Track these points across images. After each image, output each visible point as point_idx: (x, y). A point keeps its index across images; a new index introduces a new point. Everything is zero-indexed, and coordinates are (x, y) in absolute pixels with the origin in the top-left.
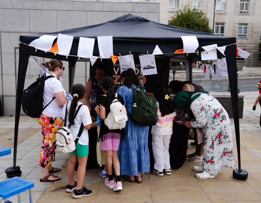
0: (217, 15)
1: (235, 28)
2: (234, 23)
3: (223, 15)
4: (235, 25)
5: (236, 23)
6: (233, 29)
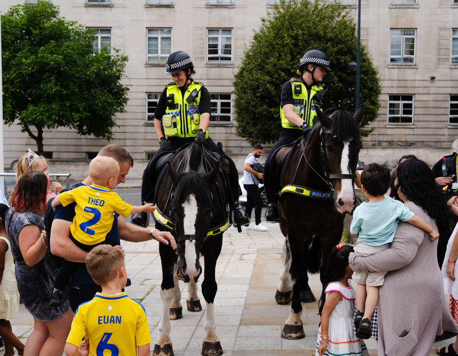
0: (393, 10)
1: (443, 42)
2: (440, 29)
3: (410, 10)
4: (443, 33)
5: (446, 29)
6: (439, 44)
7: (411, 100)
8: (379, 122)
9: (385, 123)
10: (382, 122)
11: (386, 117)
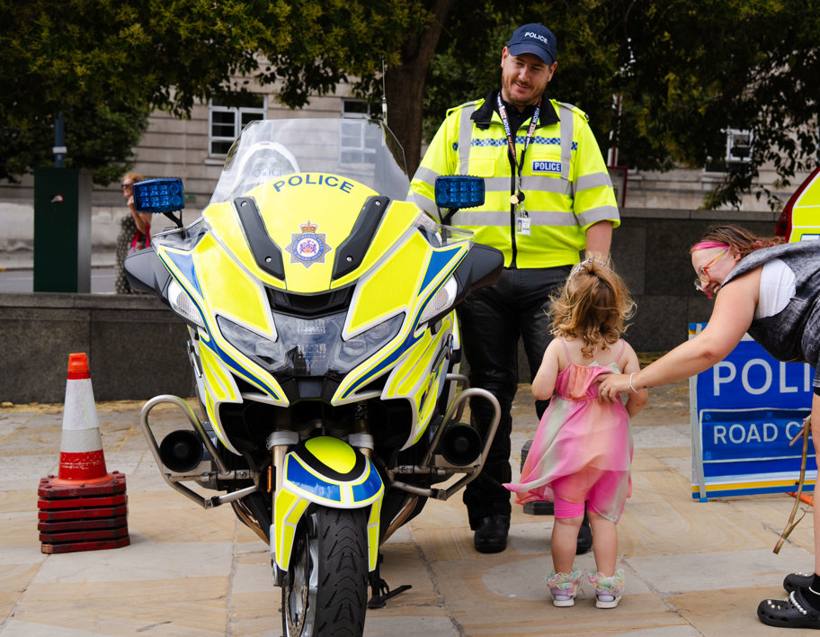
7: (261, 105)
8: (190, 152)
9: (204, 154)
10: (196, 153)
11: (207, 142)
